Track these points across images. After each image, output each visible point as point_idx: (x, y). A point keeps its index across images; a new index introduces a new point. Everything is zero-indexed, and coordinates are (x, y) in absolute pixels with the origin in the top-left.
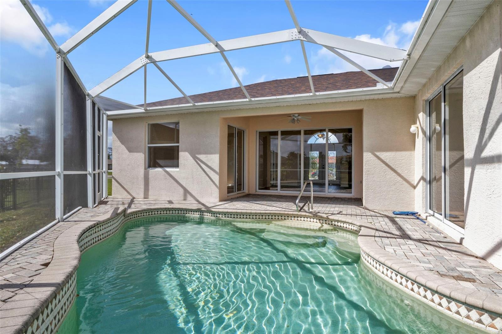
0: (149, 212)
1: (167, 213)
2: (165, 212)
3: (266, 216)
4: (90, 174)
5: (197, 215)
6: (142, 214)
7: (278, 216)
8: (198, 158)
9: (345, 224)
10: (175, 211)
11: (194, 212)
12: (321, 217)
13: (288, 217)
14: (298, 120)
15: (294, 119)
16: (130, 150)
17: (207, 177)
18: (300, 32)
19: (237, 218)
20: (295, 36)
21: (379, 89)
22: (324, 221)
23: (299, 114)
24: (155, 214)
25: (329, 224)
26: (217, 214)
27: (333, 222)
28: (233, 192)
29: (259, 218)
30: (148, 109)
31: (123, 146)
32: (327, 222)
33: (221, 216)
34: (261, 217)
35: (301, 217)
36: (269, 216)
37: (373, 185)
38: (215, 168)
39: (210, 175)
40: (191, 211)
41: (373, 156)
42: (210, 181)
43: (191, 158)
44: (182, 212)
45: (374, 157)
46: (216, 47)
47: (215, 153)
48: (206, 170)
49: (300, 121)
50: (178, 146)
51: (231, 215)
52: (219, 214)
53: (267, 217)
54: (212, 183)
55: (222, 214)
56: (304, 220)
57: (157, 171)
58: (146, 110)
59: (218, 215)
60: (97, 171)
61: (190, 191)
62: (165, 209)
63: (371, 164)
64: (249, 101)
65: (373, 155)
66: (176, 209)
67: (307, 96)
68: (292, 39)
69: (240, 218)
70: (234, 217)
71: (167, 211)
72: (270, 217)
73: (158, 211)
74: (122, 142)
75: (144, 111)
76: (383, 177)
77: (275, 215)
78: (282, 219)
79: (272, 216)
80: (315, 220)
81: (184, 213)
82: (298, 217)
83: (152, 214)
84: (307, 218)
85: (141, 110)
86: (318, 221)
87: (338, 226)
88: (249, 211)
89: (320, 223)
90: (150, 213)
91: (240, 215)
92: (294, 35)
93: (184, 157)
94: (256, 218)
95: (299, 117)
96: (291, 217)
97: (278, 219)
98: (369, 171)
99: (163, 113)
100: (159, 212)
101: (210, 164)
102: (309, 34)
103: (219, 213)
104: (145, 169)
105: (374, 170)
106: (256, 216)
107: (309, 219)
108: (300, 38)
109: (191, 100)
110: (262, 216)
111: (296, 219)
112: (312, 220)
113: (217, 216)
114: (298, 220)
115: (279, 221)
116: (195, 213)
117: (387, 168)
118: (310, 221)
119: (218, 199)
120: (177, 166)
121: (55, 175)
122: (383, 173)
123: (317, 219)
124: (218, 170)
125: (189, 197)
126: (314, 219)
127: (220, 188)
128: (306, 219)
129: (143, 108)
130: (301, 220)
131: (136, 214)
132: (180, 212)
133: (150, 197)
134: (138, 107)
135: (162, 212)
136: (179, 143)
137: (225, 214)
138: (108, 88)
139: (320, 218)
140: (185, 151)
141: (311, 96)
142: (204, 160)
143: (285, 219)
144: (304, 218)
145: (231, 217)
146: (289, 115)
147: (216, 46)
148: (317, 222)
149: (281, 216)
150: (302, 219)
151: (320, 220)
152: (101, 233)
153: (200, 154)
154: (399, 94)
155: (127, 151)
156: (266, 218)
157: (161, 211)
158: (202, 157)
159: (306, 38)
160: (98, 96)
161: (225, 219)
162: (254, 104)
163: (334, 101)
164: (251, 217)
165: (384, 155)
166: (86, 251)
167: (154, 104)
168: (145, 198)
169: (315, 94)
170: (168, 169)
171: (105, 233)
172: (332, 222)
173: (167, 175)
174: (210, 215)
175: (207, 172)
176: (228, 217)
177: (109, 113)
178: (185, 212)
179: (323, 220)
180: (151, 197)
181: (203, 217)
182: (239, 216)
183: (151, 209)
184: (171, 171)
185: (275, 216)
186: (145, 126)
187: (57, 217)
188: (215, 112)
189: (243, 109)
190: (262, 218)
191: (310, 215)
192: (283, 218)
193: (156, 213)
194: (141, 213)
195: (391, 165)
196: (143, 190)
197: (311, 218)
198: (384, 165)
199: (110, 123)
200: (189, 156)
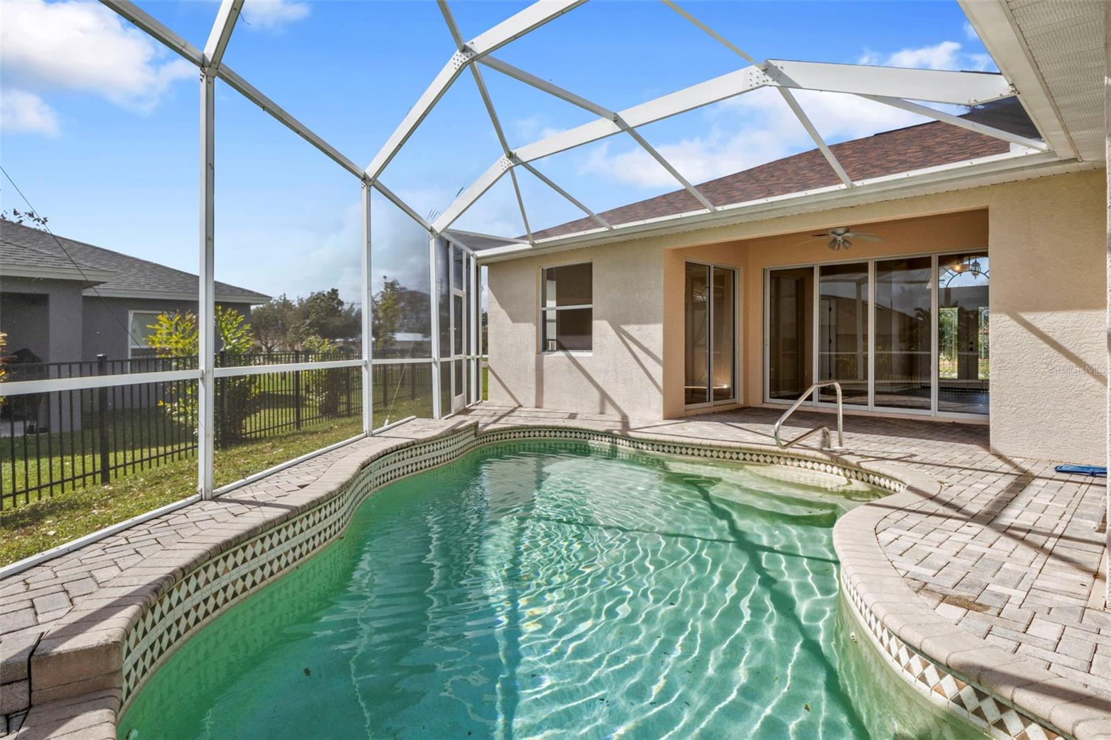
0: (524, 432)
1: (555, 436)
2: (553, 434)
3: (732, 453)
4: (435, 362)
5: (606, 443)
6: (512, 435)
7: (758, 455)
8: (625, 332)
9: (892, 482)
10: (571, 432)
11: (602, 436)
12: (846, 463)
13: (779, 458)
14: (845, 241)
15: (835, 240)
16: (515, 318)
17: (642, 370)
18: (765, 71)
19: (675, 452)
20: (757, 80)
21: (1016, 158)
22: (853, 473)
23: (848, 229)
24: (535, 436)
25: (863, 480)
26: (638, 443)
27: (871, 476)
28: (704, 401)
29: (718, 457)
30: (536, 242)
31: (504, 311)
32: (859, 475)
33: (645, 447)
34: (721, 455)
35: (806, 461)
36: (738, 453)
37: (1015, 396)
38: (655, 353)
39: (647, 366)
40: (598, 435)
41: (1015, 323)
42: (646, 377)
43: (613, 332)
44: (583, 435)
45: (1019, 326)
46: (614, 124)
47: (655, 322)
48: (638, 355)
49: (850, 244)
50: (590, 310)
51: (664, 446)
52: (642, 444)
53: (735, 456)
54: (650, 381)
55: (647, 444)
56: (813, 468)
57: (557, 357)
58: (533, 244)
59: (640, 445)
60: (453, 357)
61: (612, 397)
62: (553, 427)
63: (1010, 343)
64: (712, 213)
65: (1016, 320)
66: (570, 428)
67: (836, 191)
68: (751, 88)
69: (681, 453)
70: (669, 452)
71: (555, 432)
72: (741, 456)
73: (540, 432)
74: (502, 305)
75: (530, 247)
76: (1043, 377)
77: (751, 452)
78: (765, 462)
79: (745, 454)
80: (835, 469)
81: (585, 438)
82: (799, 460)
83: (529, 436)
84: (819, 463)
85: (526, 245)
86: (841, 472)
87: (880, 485)
88: (698, 441)
89: (845, 475)
90: (527, 434)
91: (681, 448)
92: (754, 78)
93: (601, 328)
94: (712, 456)
95: (847, 234)
96: (786, 458)
97: (758, 461)
98: (1002, 361)
99: (564, 248)
100: (542, 434)
101: (645, 345)
102: (785, 72)
103: (643, 441)
104: (538, 353)
105: (1017, 359)
106: (712, 451)
107: (822, 467)
108: (766, 83)
109: (603, 221)
110: (725, 452)
111: (796, 463)
112: (829, 468)
113: (638, 448)
114: (799, 466)
115: (761, 465)
116: (603, 439)
117: (1053, 352)
118: (826, 471)
119: (661, 415)
120: (589, 347)
121: (361, 367)
122: (1044, 366)
123: (839, 467)
124: (661, 357)
125: (609, 409)
126: (832, 466)
127: (666, 392)
128: (816, 465)
129: (528, 242)
130: (806, 467)
131: (501, 434)
132: (578, 435)
133: (545, 405)
134: (520, 241)
135: (548, 434)
136: (591, 303)
137: (653, 443)
138: (457, 217)
139: (846, 466)
140: (602, 318)
141: (845, 190)
142: (635, 335)
143: (772, 462)
144: (813, 462)
145: (663, 451)
146: (820, 234)
147: (615, 121)
148: (838, 474)
149: (765, 456)
150: (809, 464)
151: (844, 469)
152: (421, 458)
153: (628, 323)
154: (1075, 164)
155: (509, 321)
156: (731, 458)
157: (545, 432)
158: (632, 329)
159: (778, 81)
160: (445, 230)
161: (653, 455)
162: (724, 218)
163: (909, 194)
164: (702, 453)
165: (1043, 320)
166: (393, 483)
167: (543, 234)
168: (537, 407)
169: (852, 185)
170: (574, 354)
171: (429, 460)
172: (868, 475)
173: (572, 365)
174: (628, 443)
175: (641, 360)
176: (658, 450)
177: (480, 254)
178: (587, 436)
179: (850, 470)
180: (547, 406)
181: (616, 448)
182: (678, 450)
183: (528, 427)
184: (579, 357)
185: (751, 455)
186: (538, 274)
187: (364, 430)
188: (655, 238)
189: (709, 229)
190: (724, 457)
191: (825, 457)
192: (769, 459)
193: (537, 434)
194: (510, 433)
195: (1068, 346)
196: (533, 392)
197: (826, 465)
198: (1046, 346)
199: (484, 270)
200: (610, 328)
